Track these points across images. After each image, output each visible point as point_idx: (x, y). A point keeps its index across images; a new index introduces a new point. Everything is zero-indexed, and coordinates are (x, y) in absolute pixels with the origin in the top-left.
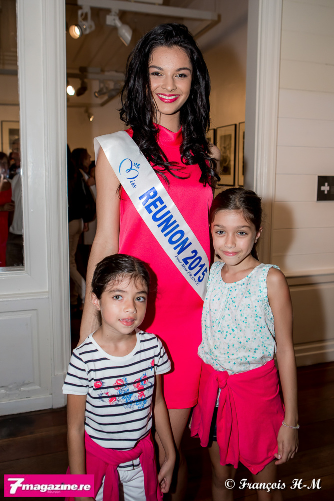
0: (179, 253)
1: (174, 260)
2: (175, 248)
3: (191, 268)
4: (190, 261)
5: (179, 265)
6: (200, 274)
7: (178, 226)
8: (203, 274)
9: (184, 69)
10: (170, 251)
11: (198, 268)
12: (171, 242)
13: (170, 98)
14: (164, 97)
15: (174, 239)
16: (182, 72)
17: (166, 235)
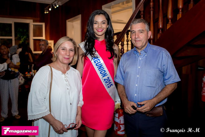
0: (103, 77)
1: (101, 79)
2: (102, 75)
3: (106, 83)
4: (106, 80)
5: (102, 81)
6: (109, 85)
7: (104, 69)
8: (110, 85)
9: (104, 21)
10: (100, 76)
11: (108, 83)
12: (101, 73)
13: (101, 30)
14: (99, 30)
15: (102, 72)
16: (104, 22)
17: (99, 71)
